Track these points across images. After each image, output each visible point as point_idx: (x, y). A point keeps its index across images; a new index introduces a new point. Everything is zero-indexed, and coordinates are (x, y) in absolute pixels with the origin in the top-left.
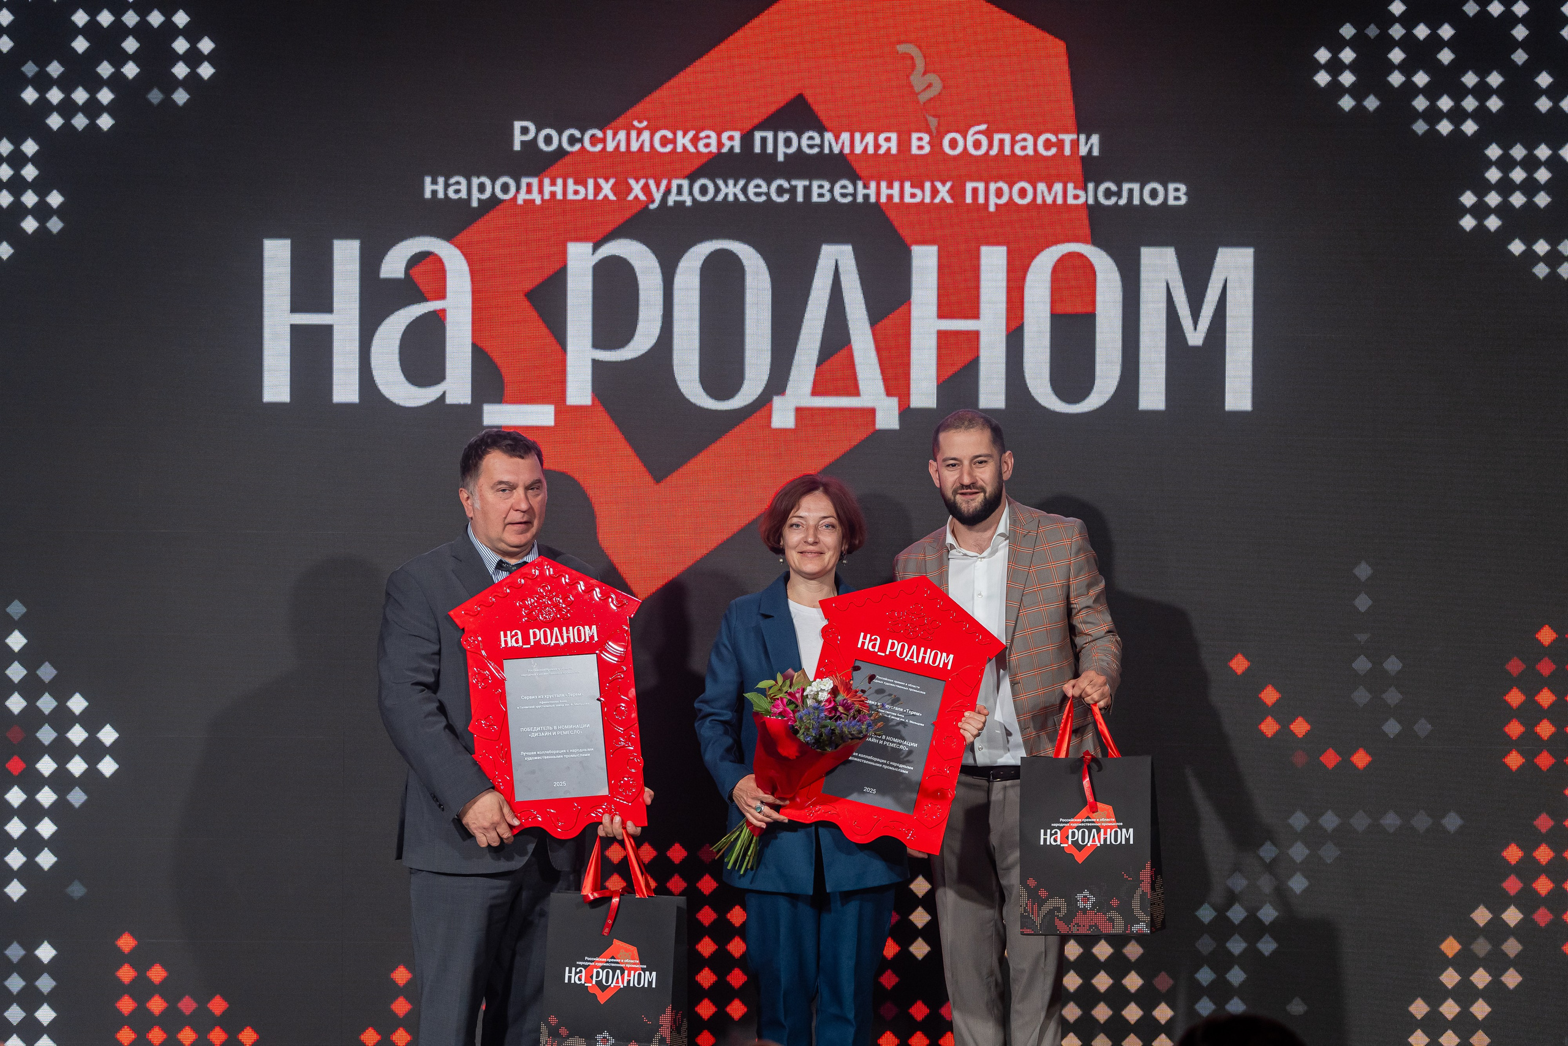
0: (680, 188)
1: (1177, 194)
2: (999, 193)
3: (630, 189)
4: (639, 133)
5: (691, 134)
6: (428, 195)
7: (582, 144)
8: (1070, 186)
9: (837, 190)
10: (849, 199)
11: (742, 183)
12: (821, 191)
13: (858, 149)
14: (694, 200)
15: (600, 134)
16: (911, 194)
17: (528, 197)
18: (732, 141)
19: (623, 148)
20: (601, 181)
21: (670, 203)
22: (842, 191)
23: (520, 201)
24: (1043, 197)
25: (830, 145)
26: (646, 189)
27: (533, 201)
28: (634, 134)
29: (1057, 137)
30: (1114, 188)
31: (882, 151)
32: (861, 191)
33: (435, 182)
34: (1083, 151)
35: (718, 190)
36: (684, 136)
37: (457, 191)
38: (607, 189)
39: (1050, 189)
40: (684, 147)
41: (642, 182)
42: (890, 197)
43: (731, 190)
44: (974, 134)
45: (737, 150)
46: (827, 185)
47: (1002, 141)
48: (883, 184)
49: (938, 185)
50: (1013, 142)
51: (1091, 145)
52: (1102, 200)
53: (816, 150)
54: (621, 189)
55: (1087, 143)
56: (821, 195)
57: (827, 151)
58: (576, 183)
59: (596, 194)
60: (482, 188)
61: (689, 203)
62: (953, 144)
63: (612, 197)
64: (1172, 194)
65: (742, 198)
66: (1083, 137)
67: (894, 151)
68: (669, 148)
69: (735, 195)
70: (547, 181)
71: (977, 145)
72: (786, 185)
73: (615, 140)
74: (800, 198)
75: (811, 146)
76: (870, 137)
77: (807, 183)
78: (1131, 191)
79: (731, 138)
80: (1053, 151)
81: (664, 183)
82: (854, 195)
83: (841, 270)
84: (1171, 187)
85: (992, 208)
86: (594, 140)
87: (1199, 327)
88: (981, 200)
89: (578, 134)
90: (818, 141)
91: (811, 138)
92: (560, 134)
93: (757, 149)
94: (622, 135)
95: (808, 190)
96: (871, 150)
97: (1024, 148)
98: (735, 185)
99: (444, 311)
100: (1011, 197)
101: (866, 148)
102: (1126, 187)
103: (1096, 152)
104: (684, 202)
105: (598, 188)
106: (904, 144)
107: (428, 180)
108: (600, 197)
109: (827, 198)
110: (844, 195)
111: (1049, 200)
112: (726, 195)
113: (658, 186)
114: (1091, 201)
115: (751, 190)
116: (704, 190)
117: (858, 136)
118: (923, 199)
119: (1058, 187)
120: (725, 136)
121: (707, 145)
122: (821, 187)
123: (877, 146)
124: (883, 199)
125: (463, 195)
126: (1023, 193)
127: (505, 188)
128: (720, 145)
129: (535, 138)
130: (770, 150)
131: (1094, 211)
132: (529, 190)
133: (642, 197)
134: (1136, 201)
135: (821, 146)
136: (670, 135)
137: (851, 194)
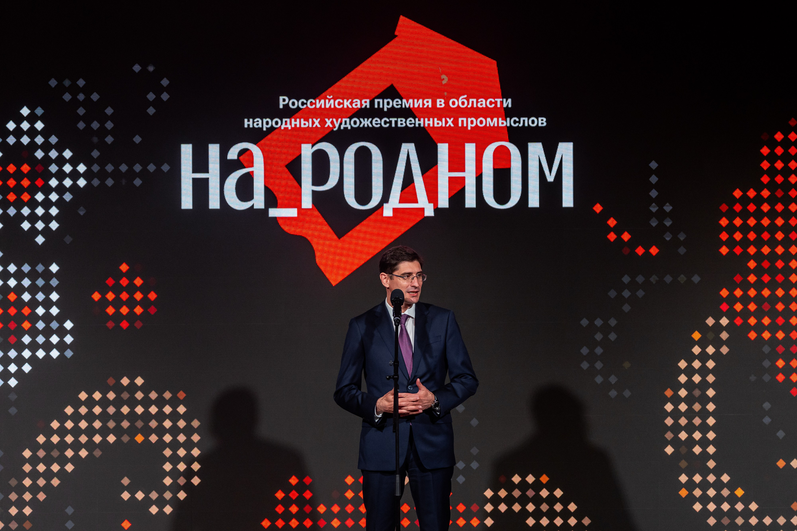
0: (346, 122)
1: (542, 122)
2: (472, 122)
3: (326, 123)
4: (329, 100)
5: (350, 100)
6: (246, 126)
7: (307, 105)
8: (500, 119)
9: (408, 122)
10: (413, 125)
11: (370, 119)
12: (401, 122)
13: (416, 106)
14: (351, 127)
15: (314, 101)
16: (437, 123)
17: (286, 126)
18: (366, 103)
19: (323, 107)
20: (315, 120)
21: (342, 128)
22: (410, 122)
23: (282, 128)
24: (490, 124)
25: (405, 104)
26: (332, 123)
27: (288, 128)
28: (327, 101)
29: (494, 100)
30: (517, 120)
31: (425, 106)
32: (417, 122)
33: (249, 121)
34: (505, 105)
35: (361, 122)
36: (347, 102)
37: (258, 125)
38: (317, 122)
39: (492, 121)
40: (347, 105)
41: (331, 120)
42: (429, 124)
43: (366, 122)
44: (462, 99)
45: (368, 107)
46: (404, 120)
47: (473, 102)
48: (426, 119)
49: (448, 119)
50: (477, 102)
51: (507, 103)
52: (513, 124)
53: (399, 106)
54: (323, 122)
55: (506, 102)
56: (402, 124)
57: (404, 106)
58: (304, 121)
59: (313, 124)
60: (267, 123)
61: (349, 128)
62: (454, 103)
63: (319, 126)
64: (540, 122)
65: (370, 126)
66: (505, 100)
67: (430, 106)
68: (341, 106)
69: (368, 124)
70: (293, 120)
71: (463, 103)
72: (388, 120)
73: (320, 103)
74: (393, 125)
75: (397, 105)
76: (421, 101)
77: (396, 119)
78: (524, 121)
79: (366, 102)
80: (493, 105)
81: (340, 120)
82: (415, 124)
83: (410, 153)
84: (540, 119)
85: (469, 128)
86: (312, 104)
87: (551, 174)
88: (465, 125)
89: (305, 101)
90: (400, 102)
91: (397, 102)
92: (298, 102)
93: (376, 106)
94: (322, 101)
95: (396, 122)
96: (421, 106)
97: (481, 104)
98: (368, 120)
99: (253, 172)
100: (477, 124)
101: (419, 105)
102: (522, 119)
103: (510, 106)
104: (347, 128)
105: (313, 123)
106: (434, 103)
107: (246, 120)
108: (314, 126)
109: (404, 125)
110: (411, 124)
111: (492, 125)
112: (364, 124)
113: (337, 121)
114: (508, 125)
115: (374, 122)
116: (355, 123)
117: (416, 100)
118: (442, 125)
119: (495, 120)
120: (363, 101)
121: (356, 105)
122: (401, 121)
123: (424, 105)
124: (426, 125)
125: (260, 126)
126: (481, 122)
127: (277, 123)
128: (361, 105)
129: (288, 103)
130: (381, 106)
131: (510, 128)
132: (286, 124)
133: (331, 126)
134: (526, 125)
135: (401, 105)
136: (341, 101)
137: (413, 124)
